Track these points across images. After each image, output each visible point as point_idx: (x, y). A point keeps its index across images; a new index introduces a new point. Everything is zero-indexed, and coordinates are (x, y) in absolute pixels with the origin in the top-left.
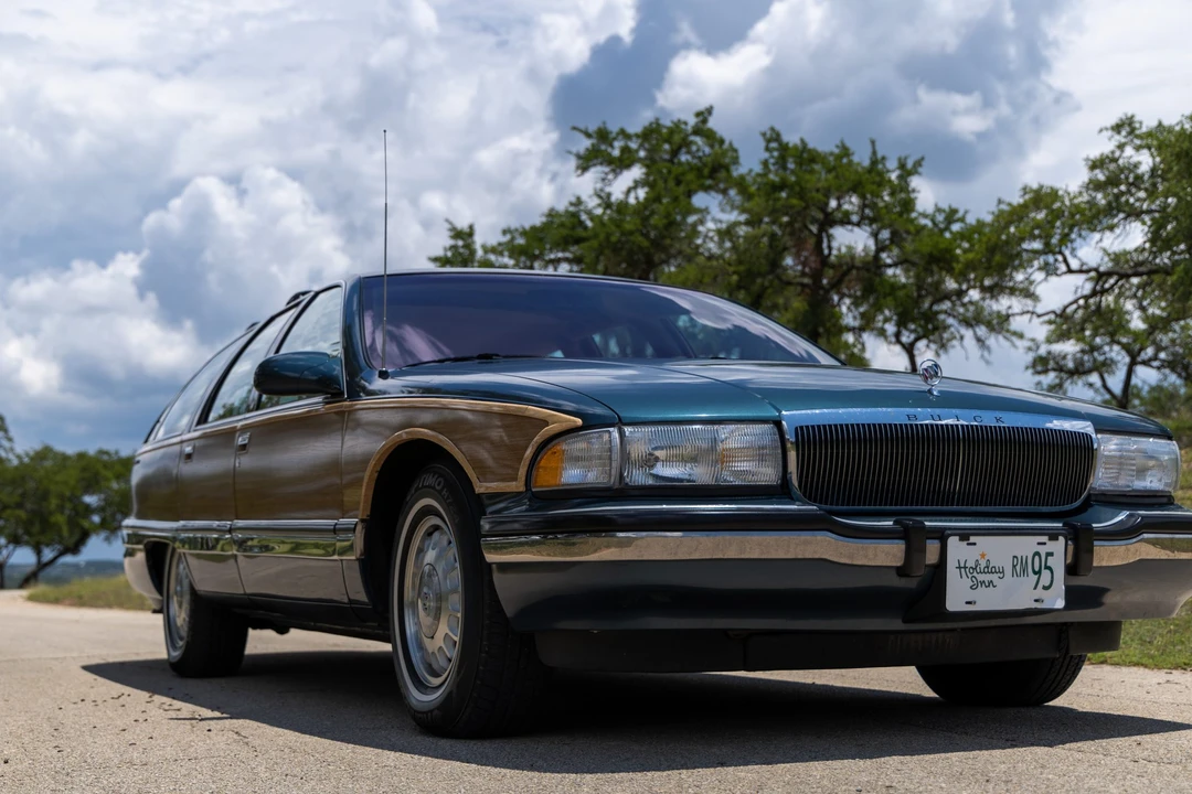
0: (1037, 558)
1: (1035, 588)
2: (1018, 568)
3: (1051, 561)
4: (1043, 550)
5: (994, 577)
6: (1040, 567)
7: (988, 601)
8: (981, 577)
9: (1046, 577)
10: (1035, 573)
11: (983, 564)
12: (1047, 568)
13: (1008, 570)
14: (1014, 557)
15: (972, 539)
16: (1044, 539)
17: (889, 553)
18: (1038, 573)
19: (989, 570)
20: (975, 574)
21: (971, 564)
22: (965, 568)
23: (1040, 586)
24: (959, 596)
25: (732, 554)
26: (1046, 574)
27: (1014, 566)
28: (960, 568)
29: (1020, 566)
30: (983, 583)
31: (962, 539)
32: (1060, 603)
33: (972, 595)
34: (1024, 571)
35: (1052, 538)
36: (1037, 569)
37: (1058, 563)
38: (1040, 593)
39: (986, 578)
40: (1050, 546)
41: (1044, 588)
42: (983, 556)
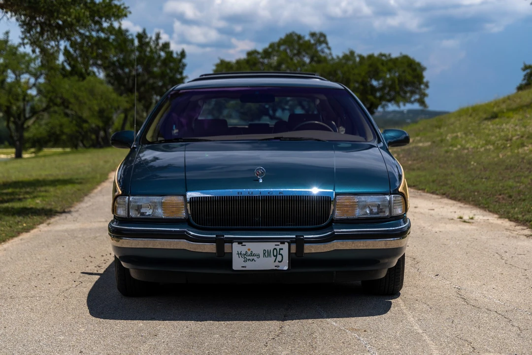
0: (275, 251)
1: (275, 262)
2: (266, 254)
3: (282, 252)
4: (278, 248)
5: (255, 258)
6: (277, 253)
7: (250, 266)
8: (248, 258)
9: (279, 258)
10: (274, 256)
11: (249, 253)
12: (279, 254)
13: (262, 255)
14: (264, 250)
15: (244, 244)
16: (279, 243)
17: (210, 248)
18: (276, 256)
19: (252, 254)
20: (246, 256)
21: (243, 252)
22: (241, 254)
23: (277, 261)
24: (238, 264)
25: (150, 246)
27: (264, 254)
28: (238, 254)
29: (267, 254)
30: (249, 260)
31: (239, 243)
32: (286, 268)
33: (244, 264)
34: (269, 255)
35: (283, 243)
36: (275, 254)
37: (285, 253)
38: (277, 263)
39: (251, 258)
40: (281, 246)
41: (279, 262)
42: (249, 250)
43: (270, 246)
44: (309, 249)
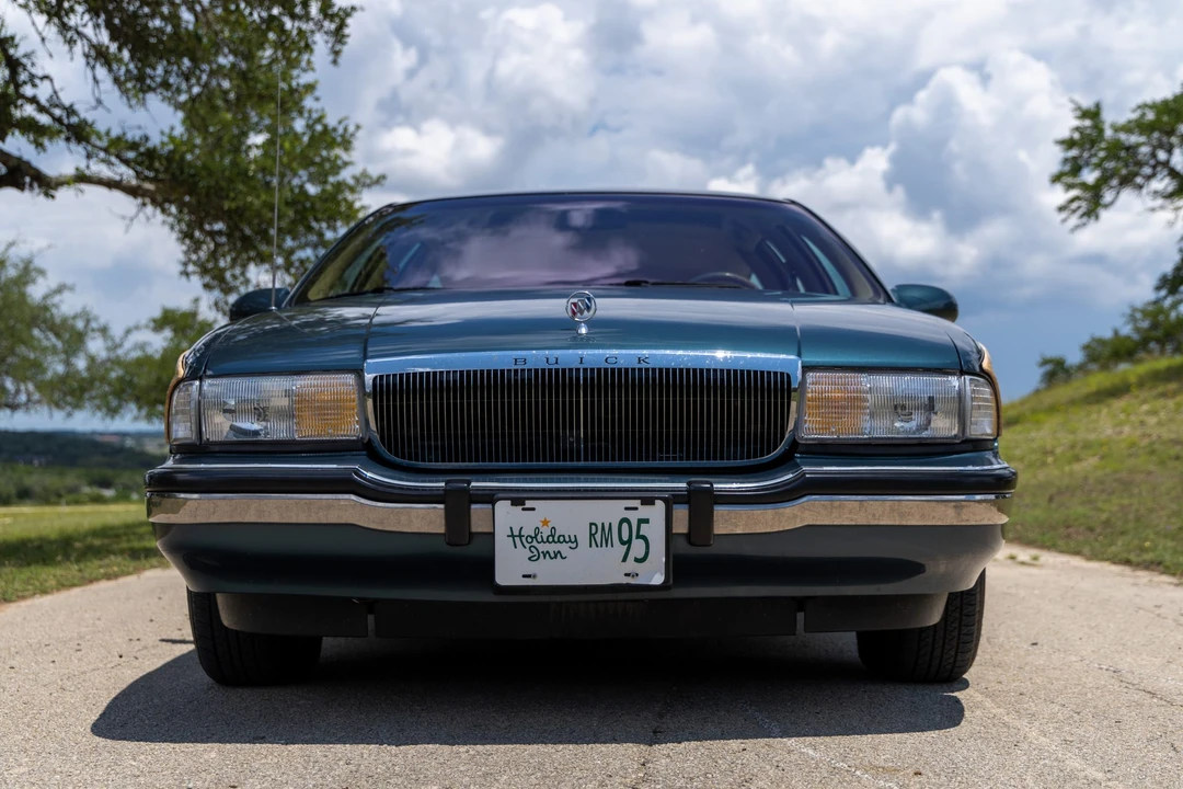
0: (625, 526)
1: (624, 560)
2: (598, 537)
3: (645, 530)
4: (633, 517)
5: (564, 548)
6: (630, 534)
7: (549, 574)
8: (542, 547)
9: (638, 548)
10: (623, 543)
11: (546, 532)
12: (638, 537)
13: (584, 539)
14: (591, 524)
15: (529, 504)
16: (636, 503)
17: (426, 519)
18: (627, 544)
19: (553, 537)
20: (535, 543)
21: (528, 532)
22: (520, 536)
23: (631, 557)
24: (511, 568)
25: (251, 517)
26: (638, 545)
27: (592, 535)
28: (513, 536)
29: (600, 535)
30: (545, 554)
31: (517, 502)
32: (658, 579)
33: (531, 568)
34: (607, 540)
35: (648, 502)
36: (625, 538)
37: (656, 532)
38: (631, 566)
39: (552, 548)
40: (644, 511)
41: (637, 560)
42: (545, 523)
43: (609, 512)
44: (729, 522)
